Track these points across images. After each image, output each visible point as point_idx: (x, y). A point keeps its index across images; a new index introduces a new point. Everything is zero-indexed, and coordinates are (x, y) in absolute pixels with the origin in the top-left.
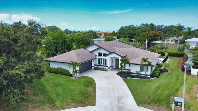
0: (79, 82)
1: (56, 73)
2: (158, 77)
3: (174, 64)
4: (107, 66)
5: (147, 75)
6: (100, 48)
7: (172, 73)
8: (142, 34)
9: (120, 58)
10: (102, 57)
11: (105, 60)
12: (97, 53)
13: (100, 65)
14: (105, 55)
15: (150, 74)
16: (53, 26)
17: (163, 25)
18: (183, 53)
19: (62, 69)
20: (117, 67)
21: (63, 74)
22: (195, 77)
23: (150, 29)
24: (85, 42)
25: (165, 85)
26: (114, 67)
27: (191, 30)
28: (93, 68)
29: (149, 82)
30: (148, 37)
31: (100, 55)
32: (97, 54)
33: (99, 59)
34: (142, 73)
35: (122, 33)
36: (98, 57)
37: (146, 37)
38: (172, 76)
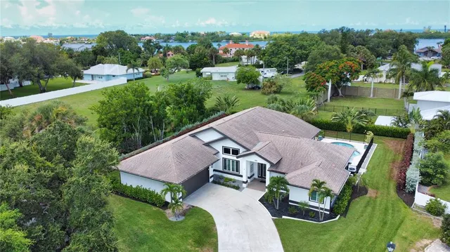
0: (183, 228)
1: (134, 198)
2: (344, 214)
3: (382, 166)
4: (242, 176)
5: (322, 209)
6: (225, 138)
7: (376, 198)
8: (321, 65)
9: (268, 166)
10: (231, 157)
11: (238, 163)
12: (219, 147)
13: (227, 171)
14: (236, 152)
15: (329, 208)
16: (118, 32)
17: (372, 31)
18: (405, 130)
19: (146, 191)
20: (261, 177)
21: (148, 203)
22: (421, 214)
23: (338, 49)
24: (192, 97)
25: (357, 242)
26: (256, 176)
27: (429, 70)
28: (211, 180)
29: (325, 229)
30: (333, 76)
31: (226, 151)
32: (221, 150)
33: (225, 160)
34: (312, 203)
35: (277, 54)
36: (222, 156)
37: (330, 74)
38: (374, 208)
